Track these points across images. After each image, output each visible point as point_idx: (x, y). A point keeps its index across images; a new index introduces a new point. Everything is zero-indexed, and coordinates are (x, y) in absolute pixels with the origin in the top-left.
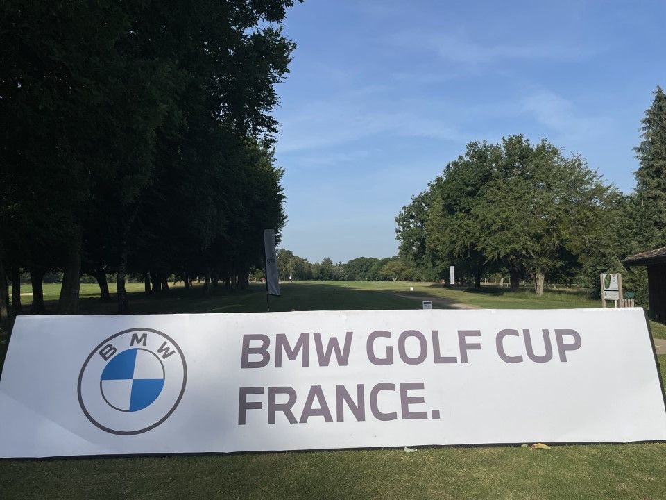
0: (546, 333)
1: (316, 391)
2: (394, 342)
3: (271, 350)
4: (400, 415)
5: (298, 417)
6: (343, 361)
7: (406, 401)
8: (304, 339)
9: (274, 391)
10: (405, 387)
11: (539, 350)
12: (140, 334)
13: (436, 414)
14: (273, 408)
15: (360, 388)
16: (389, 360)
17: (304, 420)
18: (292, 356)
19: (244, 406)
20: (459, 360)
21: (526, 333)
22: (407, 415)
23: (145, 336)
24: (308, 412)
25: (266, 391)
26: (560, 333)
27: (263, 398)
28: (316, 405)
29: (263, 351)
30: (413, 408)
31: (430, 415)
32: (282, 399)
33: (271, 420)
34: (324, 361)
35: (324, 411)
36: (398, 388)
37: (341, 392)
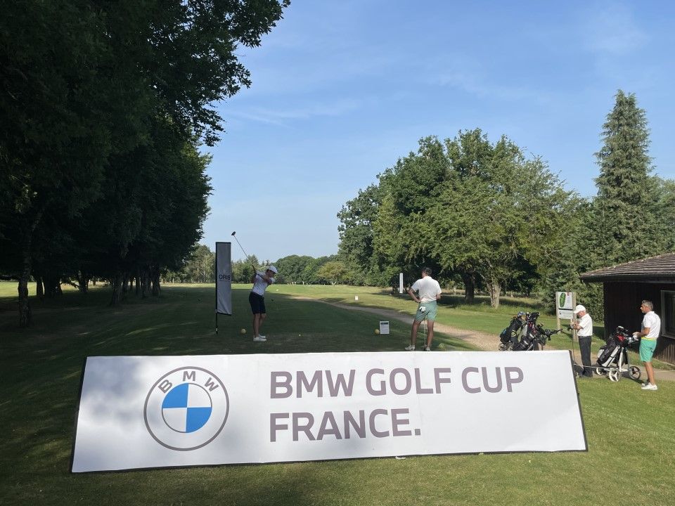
0: (498, 370)
1: (329, 415)
2: (386, 377)
3: (294, 384)
4: (391, 433)
5: (316, 436)
6: (348, 392)
7: (396, 422)
8: (318, 375)
9: (296, 416)
10: (395, 412)
11: (493, 383)
12: (190, 371)
13: (418, 432)
14: (296, 429)
15: (362, 413)
16: (383, 392)
17: (320, 437)
18: (310, 389)
19: (274, 428)
20: (435, 391)
21: (484, 370)
22: (396, 433)
23: (193, 373)
24: (323, 431)
25: (291, 416)
26: (508, 370)
27: (289, 421)
28: (329, 426)
29: (287, 384)
30: (401, 428)
31: (413, 432)
32: (303, 422)
33: (296, 438)
34: (334, 393)
35: (335, 431)
36: (389, 412)
37: (348, 416)
